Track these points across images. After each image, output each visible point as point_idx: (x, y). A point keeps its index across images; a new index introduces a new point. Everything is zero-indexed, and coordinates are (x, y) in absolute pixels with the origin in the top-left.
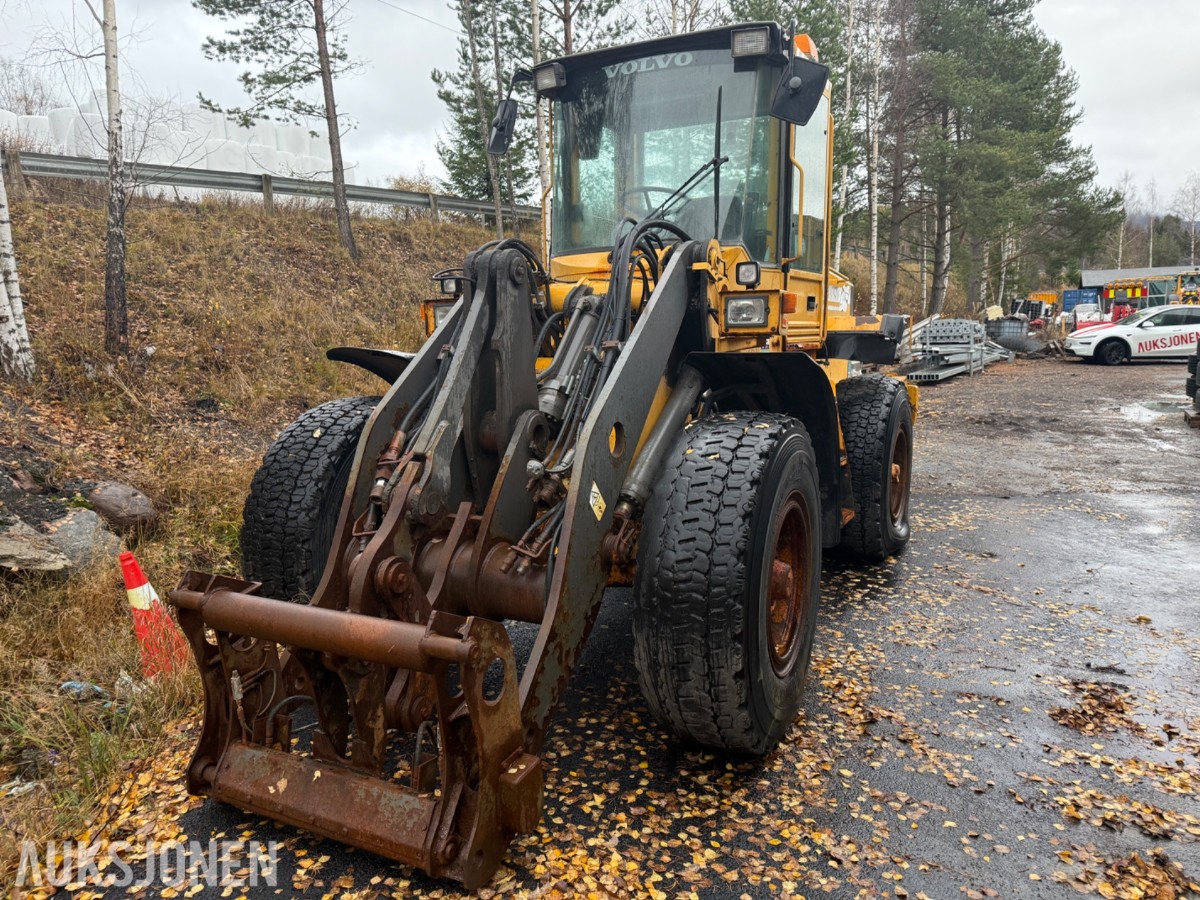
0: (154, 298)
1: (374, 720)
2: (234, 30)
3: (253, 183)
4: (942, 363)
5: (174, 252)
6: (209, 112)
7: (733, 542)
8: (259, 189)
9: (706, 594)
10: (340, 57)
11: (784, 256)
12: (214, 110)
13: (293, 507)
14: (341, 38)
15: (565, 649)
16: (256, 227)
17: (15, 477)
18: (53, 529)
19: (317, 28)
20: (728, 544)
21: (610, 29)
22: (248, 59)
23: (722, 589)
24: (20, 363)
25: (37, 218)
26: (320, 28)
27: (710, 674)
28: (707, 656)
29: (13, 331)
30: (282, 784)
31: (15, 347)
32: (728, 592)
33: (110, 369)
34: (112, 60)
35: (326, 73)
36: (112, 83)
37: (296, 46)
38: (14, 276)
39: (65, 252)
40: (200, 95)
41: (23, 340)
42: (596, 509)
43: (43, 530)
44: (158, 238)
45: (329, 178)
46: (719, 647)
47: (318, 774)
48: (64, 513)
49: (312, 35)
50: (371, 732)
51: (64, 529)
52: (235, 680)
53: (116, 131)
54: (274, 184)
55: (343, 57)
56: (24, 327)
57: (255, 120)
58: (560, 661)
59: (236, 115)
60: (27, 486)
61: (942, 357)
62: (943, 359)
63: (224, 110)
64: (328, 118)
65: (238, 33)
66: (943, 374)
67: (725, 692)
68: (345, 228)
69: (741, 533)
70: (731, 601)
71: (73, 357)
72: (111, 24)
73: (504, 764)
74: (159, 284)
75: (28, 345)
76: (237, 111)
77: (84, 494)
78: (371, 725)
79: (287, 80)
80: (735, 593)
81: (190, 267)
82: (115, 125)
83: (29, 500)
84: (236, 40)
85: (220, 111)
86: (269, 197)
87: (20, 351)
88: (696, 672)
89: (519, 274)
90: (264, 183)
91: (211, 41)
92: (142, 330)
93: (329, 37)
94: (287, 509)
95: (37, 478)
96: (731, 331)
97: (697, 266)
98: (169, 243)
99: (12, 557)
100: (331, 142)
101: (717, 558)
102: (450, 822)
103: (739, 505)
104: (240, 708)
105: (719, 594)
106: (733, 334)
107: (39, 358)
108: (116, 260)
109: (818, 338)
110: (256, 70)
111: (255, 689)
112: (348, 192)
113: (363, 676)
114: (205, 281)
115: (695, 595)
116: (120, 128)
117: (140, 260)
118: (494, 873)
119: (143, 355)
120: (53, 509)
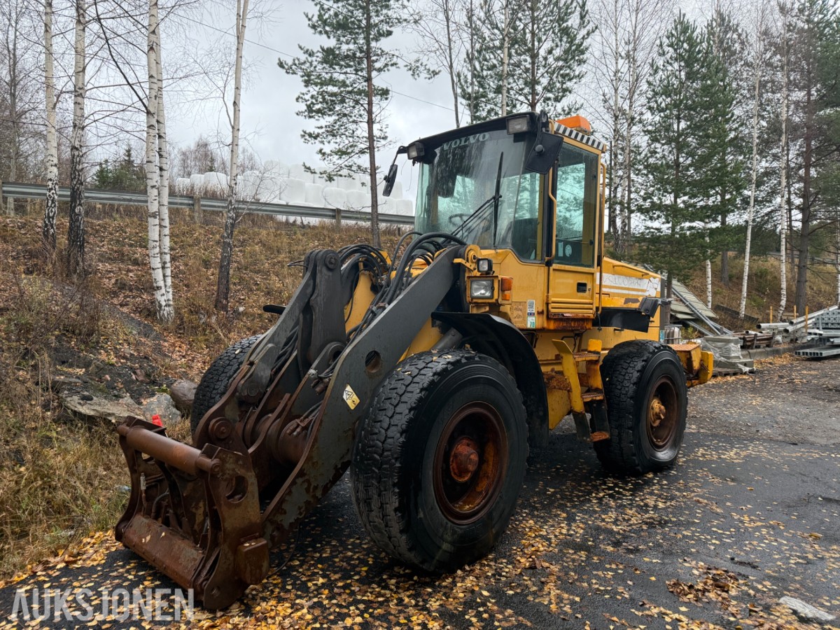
0: (254, 279)
1: (197, 509)
2: (319, 126)
3: (331, 213)
4: (828, 344)
5: (272, 254)
6: (309, 173)
7: (400, 425)
8: (334, 217)
9: (381, 455)
10: (383, 138)
11: (547, 256)
12: (312, 173)
13: (214, 392)
14: (384, 126)
15: (314, 484)
16: (325, 239)
17: (135, 373)
18: (145, 403)
19: (368, 122)
20: (397, 425)
21: (564, 111)
22: (329, 142)
23: (389, 453)
24: (165, 312)
25: (200, 234)
26: (370, 122)
27: (381, 507)
28: (379, 495)
29: (163, 295)
30: (148, 538)
31: (163, 303)
32: (392, 455)
33: (214, 319)
34: (235, 147)
35: (371, 149)
36: (234, 159)
37: (358, 133)
38: (168, 265)
39: (210, 252)
40: (304, 165)
41: (168, 300)
42: (349, 402)
43: (140, 404)
44: (264, 245)
45: (369, 210)
46: (385, 490)
47: (163, 534)
48: (153, 395)
49: (365, 126)
50: (194, 515)
51: (151, 403)
52: (142, 478)
53: (233, 185)
54: (343, 214)
55: (385, 138)
56: (171, 293)
57: (335, 178)
58: (307, 490)
59: (324, 175)
60: (141, 378)
61: (828, 339)
62: (829, 341)
63: (318, 172)
64: (371, 175)
65: (322, 127)
66: (826, 353)
67: (390, 520)
68: (376, 240)
69: (406, 419)
70: (393, 461)
71: (195, 310)
72: (236, 128)
73: (242, 540)
74: (258, 272)
75: (171, 303)
76: (325, 172)
77: (168, 386)
78: (194, 510)
79: (349, 153)
80: (395, 456)
81: (279, 262)
82: (233, 182)
83: (138, 386)
84: (320, 131)
85: (315, 173)
86: (339, 222)
87: (166, 306)
88: (375, 505)
89: (331, 263)
90: (336, 213)
91: (305, 132)
92: (242, 297)
93: (376, 127)
94: (211, 392)
95: (148, 375)
96: (474, 301)
97: (457, 261)
98: (270, 248)
99: (113, 414)
100: (372, 189)
101: (390, 433)
102: (208, 568)
103: (409, 402)
104: (144, 495)
105: (388, 456)
106: (475, 303)
107: (177, 310)
108: (226, 257)
109: (591, 311)
110: (327, 149)
111: (156, 486)
112: (380, 218)
113: (191, 481)
114: (285, 271)
115: (376, 455)
116: (236, 184)
117: (251, 257)
118: (231, 605)
119: (235, 311)
120: (148, 391)
